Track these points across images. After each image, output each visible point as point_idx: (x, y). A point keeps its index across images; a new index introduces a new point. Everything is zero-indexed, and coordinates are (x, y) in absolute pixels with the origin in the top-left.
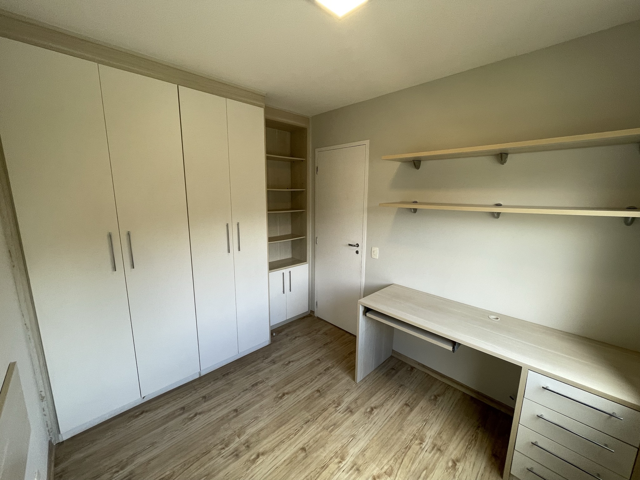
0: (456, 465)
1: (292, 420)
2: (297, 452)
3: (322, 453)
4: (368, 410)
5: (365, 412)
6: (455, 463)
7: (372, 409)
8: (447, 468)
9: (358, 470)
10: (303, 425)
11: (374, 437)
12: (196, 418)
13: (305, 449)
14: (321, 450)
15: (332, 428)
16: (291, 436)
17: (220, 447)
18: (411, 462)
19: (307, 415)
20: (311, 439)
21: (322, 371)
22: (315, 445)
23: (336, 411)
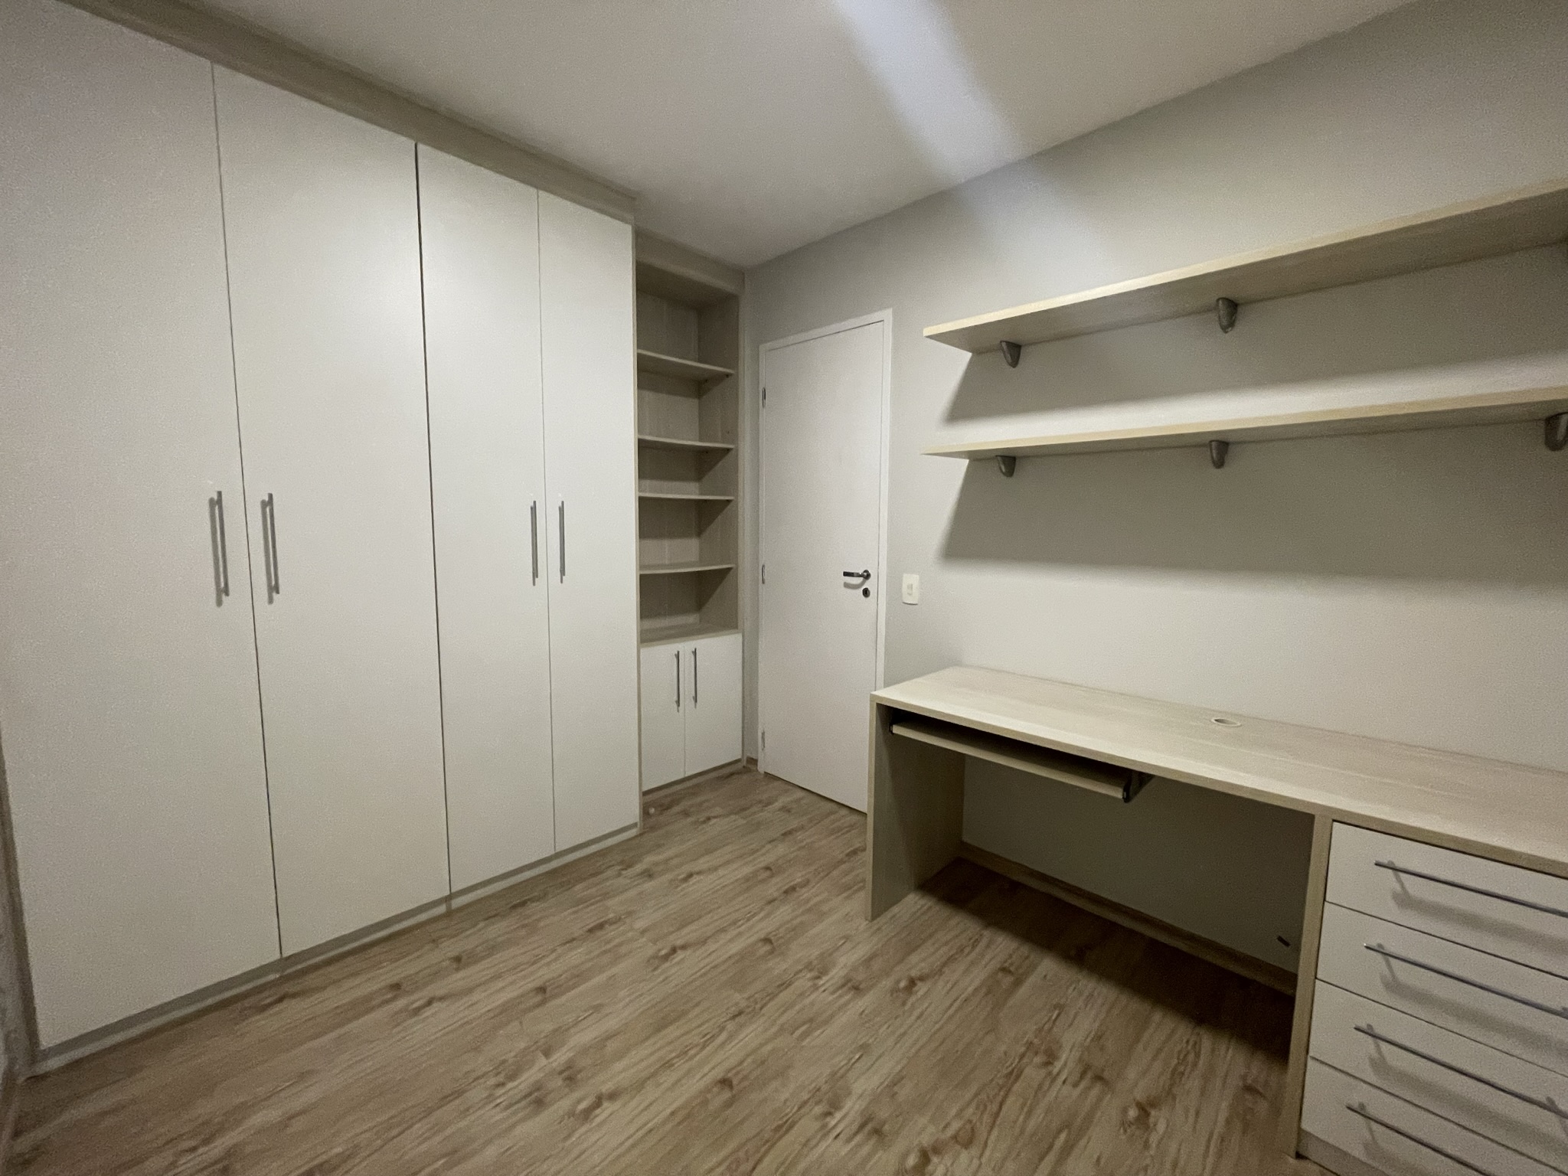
0: (1148, 1114)
1: (697, 1010)
2: (708, 1090)
3: (776, 1090)
4: (902, 984)
5: (894, 991)
6: (1144, 1110)
7: (912, 982)
8: (1124, 1124)
9: (877, 1132)
10: (725, 1021)
11: (919, 1050)
12: (428, 1012)
13: (731, 1082)
14: (774, 1084)
15: (804, 1028)
16: (692, 1052)
17: (492, 1081)
18: (1025, 1110)
19: (737, 997)
20: (748, 1055)
21: (776, 895)
22: (758, 1072)
23: (816, 988)
